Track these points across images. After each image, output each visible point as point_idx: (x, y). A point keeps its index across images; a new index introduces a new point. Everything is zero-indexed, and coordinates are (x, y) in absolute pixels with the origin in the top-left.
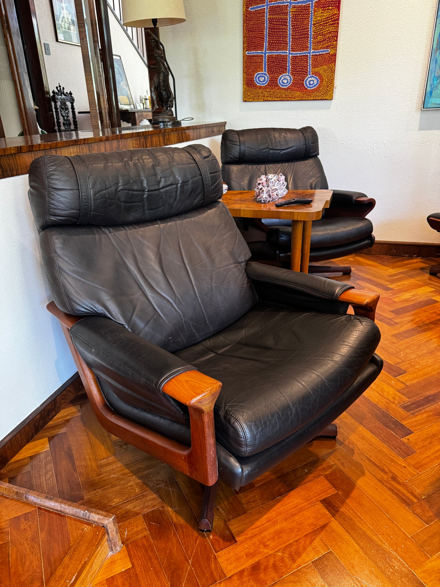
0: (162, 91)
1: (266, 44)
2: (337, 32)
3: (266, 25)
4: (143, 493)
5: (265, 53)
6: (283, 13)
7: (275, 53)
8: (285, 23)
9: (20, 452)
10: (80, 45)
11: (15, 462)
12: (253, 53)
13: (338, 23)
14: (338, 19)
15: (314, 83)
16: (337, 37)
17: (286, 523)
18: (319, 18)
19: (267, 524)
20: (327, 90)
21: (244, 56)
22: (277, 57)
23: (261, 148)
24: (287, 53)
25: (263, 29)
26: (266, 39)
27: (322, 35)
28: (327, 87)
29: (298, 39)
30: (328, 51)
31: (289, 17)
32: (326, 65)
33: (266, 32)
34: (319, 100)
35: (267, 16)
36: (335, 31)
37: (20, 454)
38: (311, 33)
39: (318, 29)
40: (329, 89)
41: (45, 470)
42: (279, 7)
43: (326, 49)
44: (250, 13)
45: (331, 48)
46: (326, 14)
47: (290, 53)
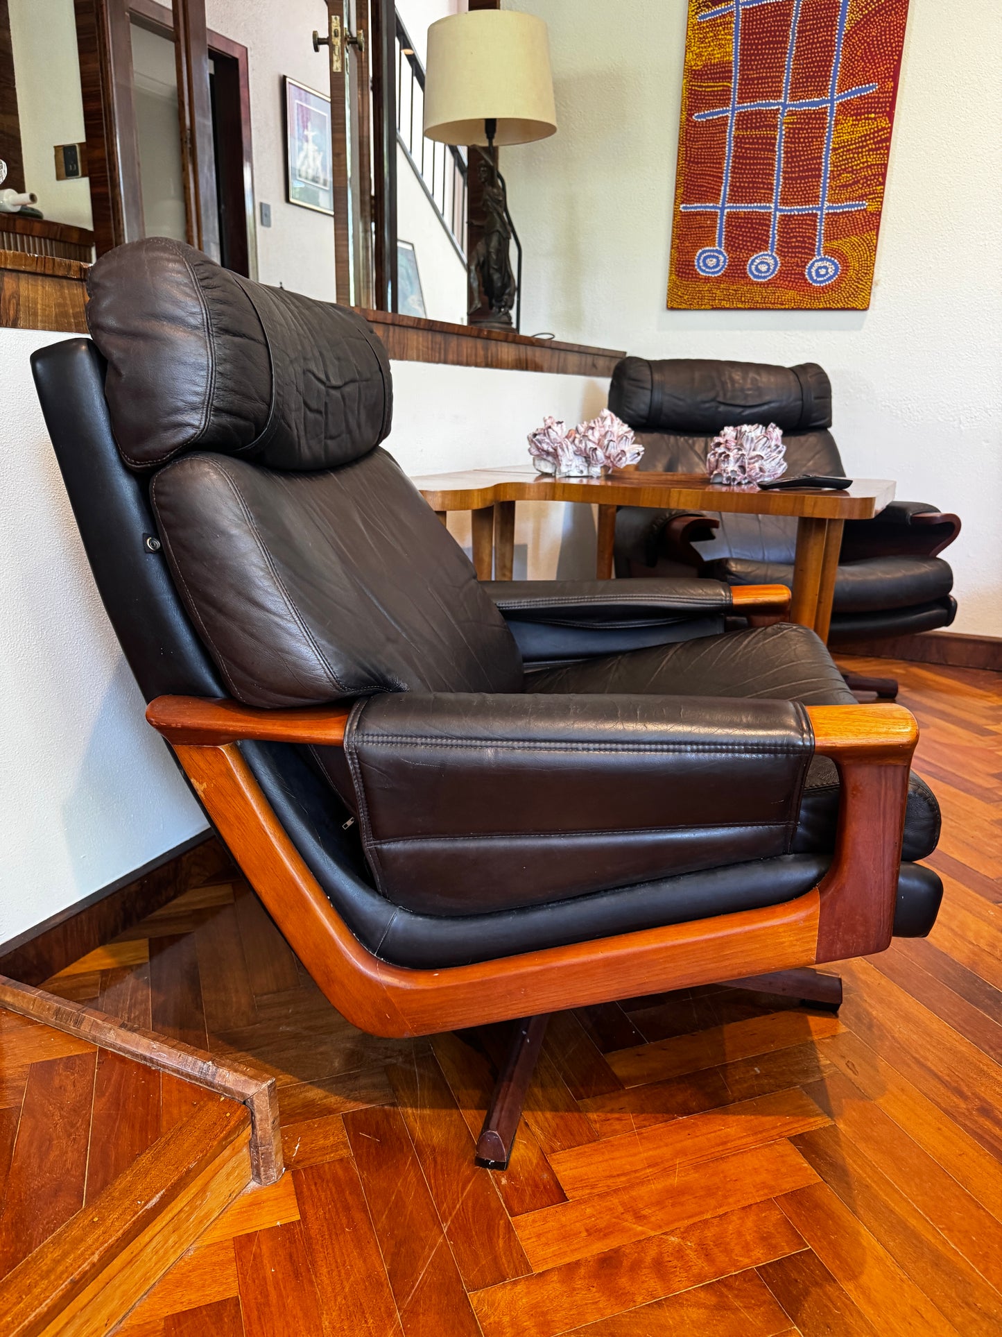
0: (492, 271)
1: (725, 190)
2: (886, 166)
3: (729, 149)
4: (351, 1070)
5: (723, 207)
6: (766, 126)
7: (744, 208)
8: (770, 144)
9: (82, 959)
10: (332, 213)
11: (68, 976)
12: (696, 207)
13: (888, 148)
14: (888, 139)
15: (827, 273)
16: (884, 175)
17: (696, 1175)
18: (845, 137)
19: (648, 1171)
20: (858, 287)
21: (676, 213)
22: (748, 217)
23: (699, 398)
24: (770, 208)
25: (720, 158)
26: (727, 178)
27: (852, 172)
28: (858, 282)
29: (796, 179)
30: (863, 205)
31: (780, 135)
32: (857, 234)
33: (728, 164)
34: (838, 309)
35: (731, 131)
36: (881, 164)
37: (83, 963)
38: (827, 164)
39: (843, 160)
40: (860, 286)
41: (131, 999)
42: (760, 112)
43: (859, 201)
44: (695, 125)
45: (869, 199)
46: (863, 128)
47: (776, 209)
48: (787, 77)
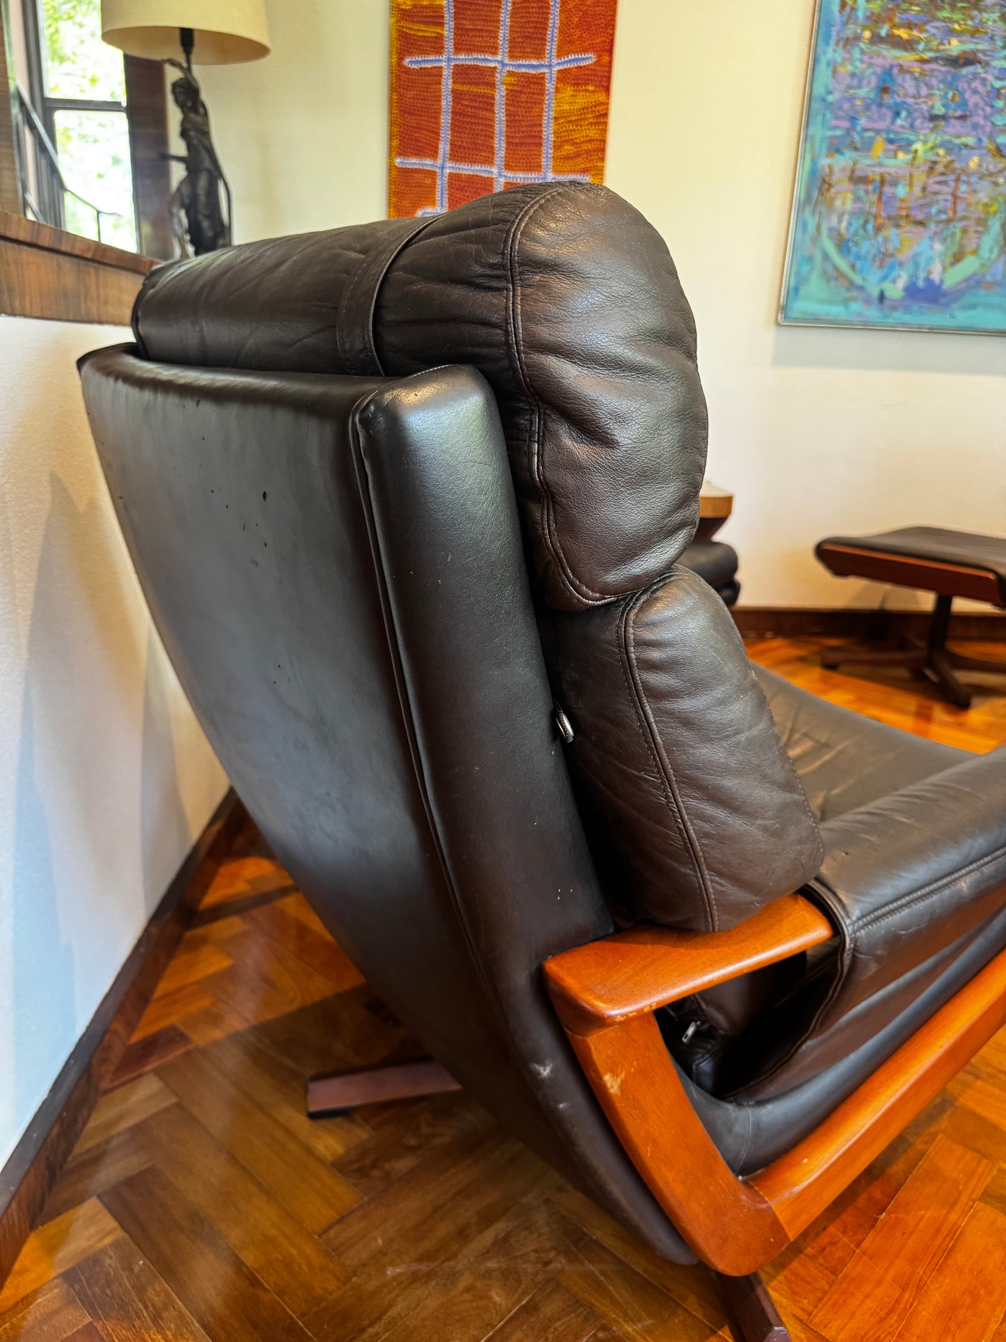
1: (444, 147)
2: (604, 141)
3: (446, 103)
4: (519, 1300)
5: (443, 166)
6: (483, 83)
7: (466, 169)
8: (489, 104)
9: (17, 1266)
11: (16, 1305)
12: (413, 162)
13: (606, 123)
14: (606, 115)
16: (603, 150)
18: (566, 107)
19: (907, 1296)
21: (391, 167)
22: (471, 179)
24: (493, 172)
25: (435, 113)
26: (445, 135)
27: (572, 144)
29: (517, 144)
30: (586, 179)
31: (500, 94)
33: (446, 119)
35: (447, 84)
36: (600, 140)
38: (549, 132)
39: (564, 131)
42: (476, 68)
43: (582, 174)
44: (408, 71)
45: (591, 174)
46: (582, 100)
47: (500, 175)
48: (504, 33)
